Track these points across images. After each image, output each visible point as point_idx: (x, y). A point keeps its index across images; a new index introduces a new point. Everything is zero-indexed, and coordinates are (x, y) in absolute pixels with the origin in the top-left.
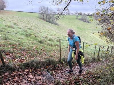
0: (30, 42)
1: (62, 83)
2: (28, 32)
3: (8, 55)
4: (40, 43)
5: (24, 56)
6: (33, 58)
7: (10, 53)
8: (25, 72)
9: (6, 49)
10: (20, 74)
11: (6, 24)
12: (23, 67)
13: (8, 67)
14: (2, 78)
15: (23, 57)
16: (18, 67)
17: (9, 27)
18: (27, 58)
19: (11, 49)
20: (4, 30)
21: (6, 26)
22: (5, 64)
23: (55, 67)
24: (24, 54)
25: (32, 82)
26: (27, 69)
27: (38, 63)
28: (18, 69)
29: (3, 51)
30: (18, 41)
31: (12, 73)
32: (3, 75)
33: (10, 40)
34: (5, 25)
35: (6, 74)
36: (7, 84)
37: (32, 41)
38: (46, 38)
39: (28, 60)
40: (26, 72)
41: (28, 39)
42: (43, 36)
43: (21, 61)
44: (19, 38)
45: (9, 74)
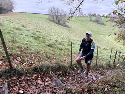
1: (73, 91)
4: (49, 46)
7: (18, 56)
10: (28, 79)
13: (15, 71)
15: (31, 61)
18: (36, 62)
19: (19, 53)
20: (11, 32)
22: (12, 67)
24: (33, 58)
25: (41, 88)
27: (47, 68)
30: (26, 44)
34: (13, 27)
36: (14, 89)
38: (56, 41)
41: (37, 42)
42: (53, 39)
43: (29, 65)
44: (27, 41)
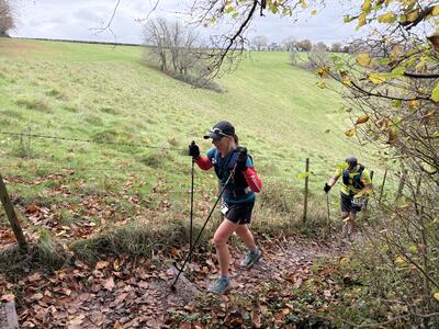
0: (113, 161)
2: (102, 125)
3: (33, 212)
4: (149, 164)
5: (91, 215)
6: (125, 222)
7: (41, 206)
8: (96, 272)
9: (26, 192)
10: (79, 279)
11: (20, 97)
12: (90, 254)
13: (36, 256)
14: (21, 290)
15: (86, 217)
16: (72, 253)
17: (31, 107)
18: (103, 221)
19: (45, 193)
20: (13, 120)
21: (20, 103)
22: (26, 244)
23: (201, 251)
24: (91, 207)
26: (104, 259)
27: (142, 238)
28: (73, 259)
29: (18, 201)
30: (68, 159)
31: (52, 275)
32: (22, 283)
33: (37, 156)
34: (15, 100)
35: (31, 278)
37: (120, 158)
38: (173, 143)
39: (107, 228)
40: (100, 270)
41: (106, 151)
42: (160, 137)
43: (81, 234)
44: (71, 151)
45: (44, 278)
